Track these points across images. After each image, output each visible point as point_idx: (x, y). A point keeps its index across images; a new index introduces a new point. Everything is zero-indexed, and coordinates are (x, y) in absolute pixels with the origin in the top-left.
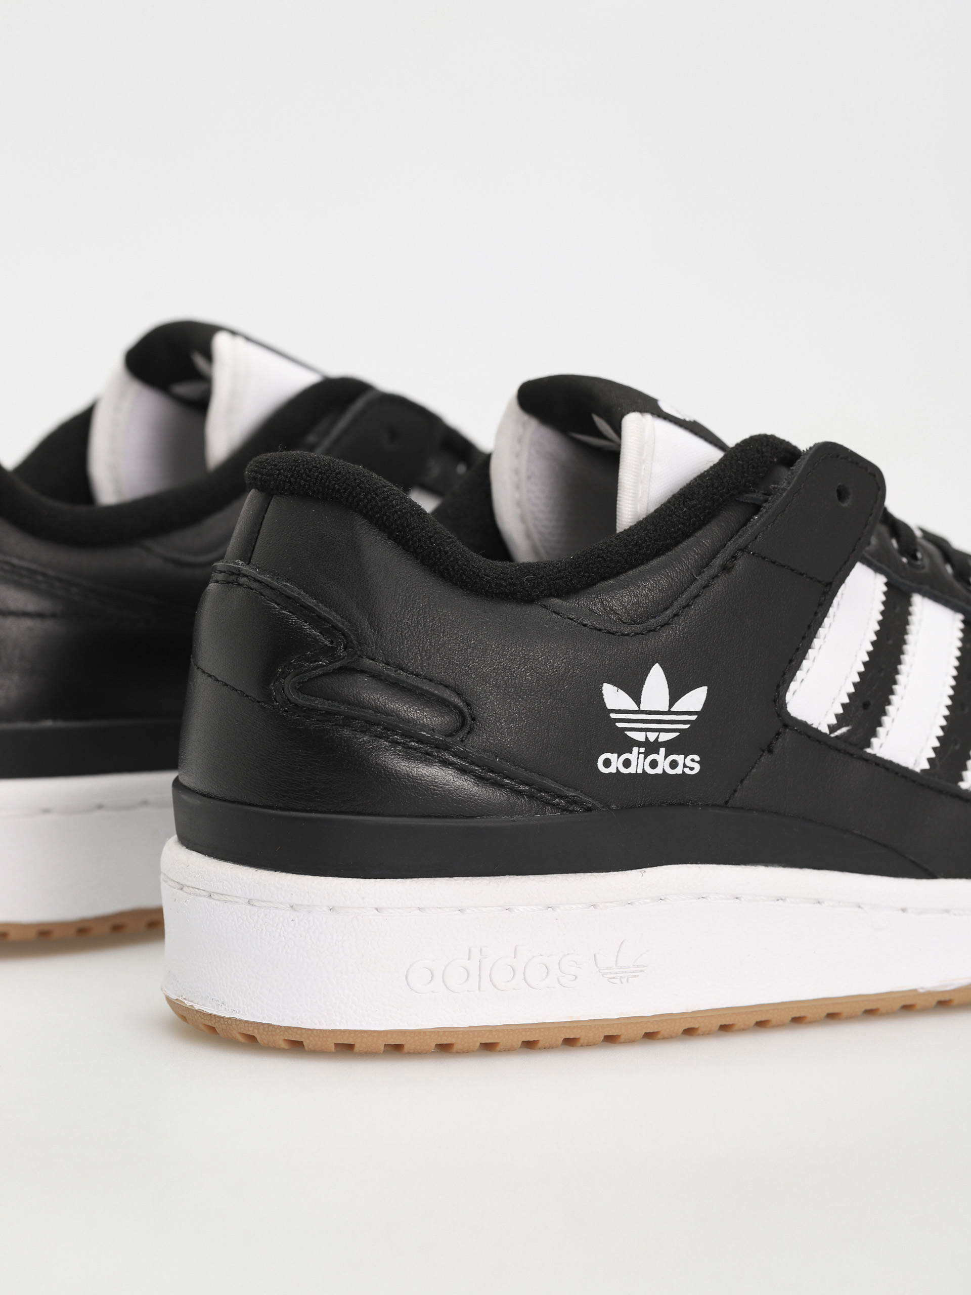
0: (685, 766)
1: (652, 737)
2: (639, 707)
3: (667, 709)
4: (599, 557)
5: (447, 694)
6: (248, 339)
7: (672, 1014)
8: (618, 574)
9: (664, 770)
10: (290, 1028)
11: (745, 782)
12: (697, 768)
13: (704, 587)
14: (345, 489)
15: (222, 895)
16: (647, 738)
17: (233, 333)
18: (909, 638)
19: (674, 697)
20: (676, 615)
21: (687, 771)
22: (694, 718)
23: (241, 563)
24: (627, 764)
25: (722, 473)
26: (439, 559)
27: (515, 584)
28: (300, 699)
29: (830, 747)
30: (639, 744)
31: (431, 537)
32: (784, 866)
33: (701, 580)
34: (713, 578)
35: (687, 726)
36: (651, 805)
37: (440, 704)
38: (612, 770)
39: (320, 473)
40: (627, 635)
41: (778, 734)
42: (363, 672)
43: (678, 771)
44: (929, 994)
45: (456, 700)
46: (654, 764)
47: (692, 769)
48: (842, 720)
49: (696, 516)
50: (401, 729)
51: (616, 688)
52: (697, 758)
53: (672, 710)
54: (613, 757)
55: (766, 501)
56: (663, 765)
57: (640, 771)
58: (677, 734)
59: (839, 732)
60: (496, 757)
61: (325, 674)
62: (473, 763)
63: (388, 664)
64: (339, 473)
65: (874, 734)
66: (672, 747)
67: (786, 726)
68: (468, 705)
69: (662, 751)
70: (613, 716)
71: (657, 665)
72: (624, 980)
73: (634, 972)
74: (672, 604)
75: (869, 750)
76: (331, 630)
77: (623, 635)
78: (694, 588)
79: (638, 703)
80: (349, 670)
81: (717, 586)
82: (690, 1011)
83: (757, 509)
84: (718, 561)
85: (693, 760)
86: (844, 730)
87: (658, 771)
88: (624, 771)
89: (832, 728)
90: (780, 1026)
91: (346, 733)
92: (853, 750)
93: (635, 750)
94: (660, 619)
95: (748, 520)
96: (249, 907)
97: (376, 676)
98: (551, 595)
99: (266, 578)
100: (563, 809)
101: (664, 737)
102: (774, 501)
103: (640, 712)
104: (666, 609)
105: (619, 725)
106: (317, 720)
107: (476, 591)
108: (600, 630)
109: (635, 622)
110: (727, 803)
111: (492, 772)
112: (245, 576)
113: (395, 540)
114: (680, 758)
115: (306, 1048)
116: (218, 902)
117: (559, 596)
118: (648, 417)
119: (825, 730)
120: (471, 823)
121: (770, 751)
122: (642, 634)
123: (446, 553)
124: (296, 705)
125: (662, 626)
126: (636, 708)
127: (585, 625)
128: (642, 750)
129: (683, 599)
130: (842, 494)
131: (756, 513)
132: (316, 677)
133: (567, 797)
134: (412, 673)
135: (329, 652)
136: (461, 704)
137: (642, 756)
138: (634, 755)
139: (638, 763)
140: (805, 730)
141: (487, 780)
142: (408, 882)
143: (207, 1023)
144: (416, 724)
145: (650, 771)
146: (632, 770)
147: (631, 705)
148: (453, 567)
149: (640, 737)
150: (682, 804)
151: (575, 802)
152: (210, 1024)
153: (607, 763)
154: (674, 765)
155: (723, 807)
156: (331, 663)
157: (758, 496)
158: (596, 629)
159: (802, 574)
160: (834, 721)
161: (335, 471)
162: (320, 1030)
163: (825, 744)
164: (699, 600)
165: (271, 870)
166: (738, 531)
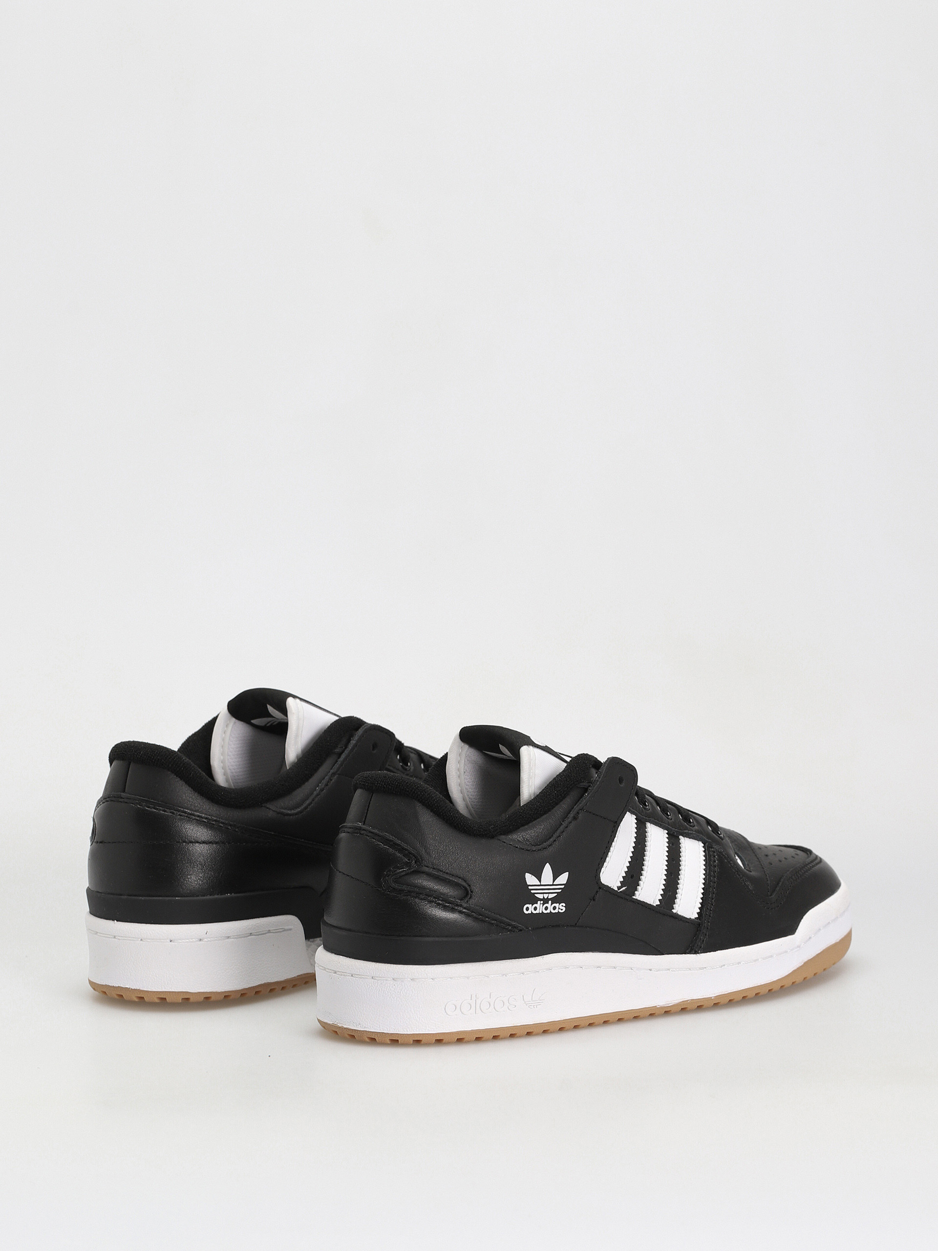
0: (559, 908)
1: (546, 896)
2: (540, 883)
3: (552, 884)
4: (520, 815)
5: (460, 881)
6: (301, 699)
7: (555, 1021)
8: (529, 823)
9: (550, 911)
10: (393, 1034)
11: (583, 914)
12: (564, 909)
13: (566, 828)
14: (411, 791)
15: (359, 975)
16: (544, 897)
17: (294, 697)
18: (648, 844)
19: (555, 877)
20: (555, 841)
21: (560, 911)
22: (563, 887)
23: (360, 824)
24: (535, 909)
25: (570, 775)
26: (454, 821)
27: (486, 831)
28: (396, 886)
29: (618, 896)
30: (541, 900)
31: (450, 811)
32: (600, 952)
33: (564, 824)
34: (570, 823)
35: (560, 891)
36: (545, 927)
37: (457, 885)
38: (529, 912)
39: (398, 783)
40: (535, 851)
41: (597, 892)
42: (423, 872)
43: (556, 911)
44: (662, 1008)
45: (464, 884)
46: (546, 908)
47: (562, 910)
48: (623, 884)
49: (561, 795)
50: (442, 898)
51: (531, 875)
52: (564, 905)
53: (554, 883)
54: (529, 906)
55: (589, 786)
56: (550, 909)
57: (541, 912)
58: (556, 894)
59: (622, 889)
60: (482, 909)
61: (406, 874)
62: (472, 912)
63: (434, 869)
64: (407, 783)
65: (636, 890)
66: (554, 901)
67: (600, 888)
68: (469, 886)
69: (550, 902)
70: (530, 887)
71: (548, 864)
72: (535, 1007)
73: (539, 1003)
74: (552, 836)
75: (634, 897)
76: (408, 854)
77: (533, 851)
78: (562, 828)
79: (540, 882)
80: (417, 872)
81: (571, 826)
82: (562, 1019)
83: (586, 790)
84: (571, 815)
85: (562, 906)
86: (624, 888)
87: (548, 911)
88: (534, 912)
89: (619, 888)
90: (599, 1025)
91: (417, 900)
92: (628, 897)
93: (539, 902)
94: (548, 843)
95: (582, 796)
96: (373, 980)
97: (429, 875)
98: (501, 834)
99: (376, 831)
100: (510, 931)
101: (551, 896)
102: (594, 786)
103: (541, 885)
104: (550, 838)
105: (532, 891)
106: (404, 895)
107: (470, 834)
108: (523, 849)
109: (538, 845)
110: (576, 924)
111: (481, 915)
112: (364, 830)
113: (434, 813)
114: (557, 905)
115: (399, 1042)
116: (357, 979)
117: (504, 834)
118: (531, 747)
119: (616, 889)
120: (471, 939)
121: (594, 900)
122: (540, 850)
123: (457, 817)
124: (394, 888)
125: (549, 846)
126: (540, 884)
127: (517, 847)
128: (542, 902)
129: (557, 834)
130: (621, 780)
131: (586, 792)
132: (403, 875)
133: (512, 925)
134: (444, 872)
135: (408, 864)
136: (466, 886)
137: (542, 905)
138: (539, 905)
139: (540, 908)
140: (608, 889)
141: (479, 919)
142: (445, 966)
143: (350, 1033)
144: (448, 896)
145: (545, 912)
146: (537, 912)
147: (537, 882)
148: (460, 824)
149: (540, 896)
150: (558, 926)
151: (515, 927)
152: (352, 1034)
153: (527, 909)
154: (554, 908)
155: (574, 926)
156: (409, 869)
157: (585, 784)
158: (521, 849)
159: (605, 819)
160: (620, 885)
161: (405, 782)
162: (407, 1034)
163: (616, 895)
164: (564, 833)
165: (383, 963)
166: (578, 801)
